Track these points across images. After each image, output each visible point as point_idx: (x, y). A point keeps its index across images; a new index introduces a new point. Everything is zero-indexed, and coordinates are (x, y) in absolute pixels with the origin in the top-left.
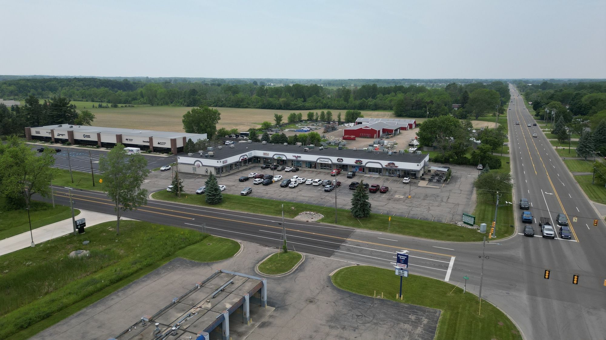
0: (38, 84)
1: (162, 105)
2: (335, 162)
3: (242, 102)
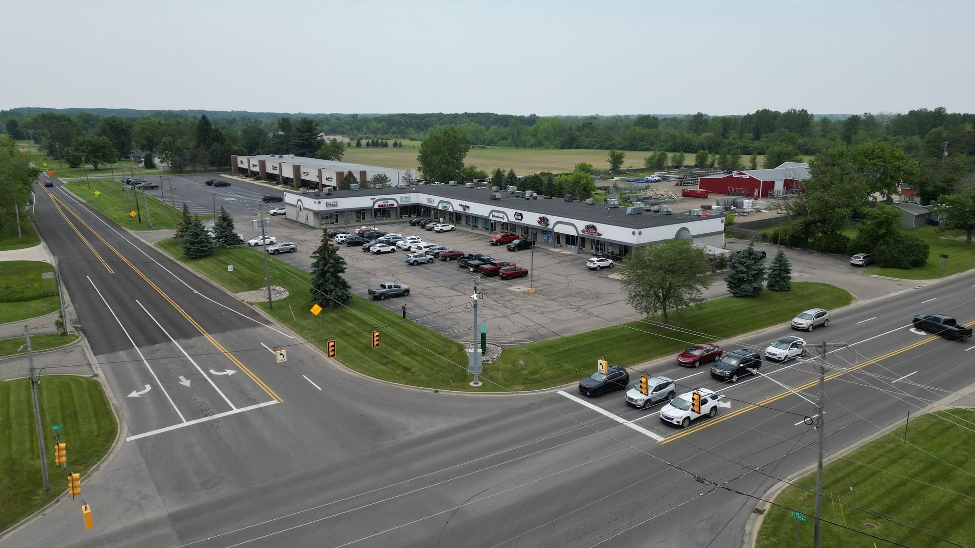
1: (532, 147)
2: (512, 219)
3: (642, 140)
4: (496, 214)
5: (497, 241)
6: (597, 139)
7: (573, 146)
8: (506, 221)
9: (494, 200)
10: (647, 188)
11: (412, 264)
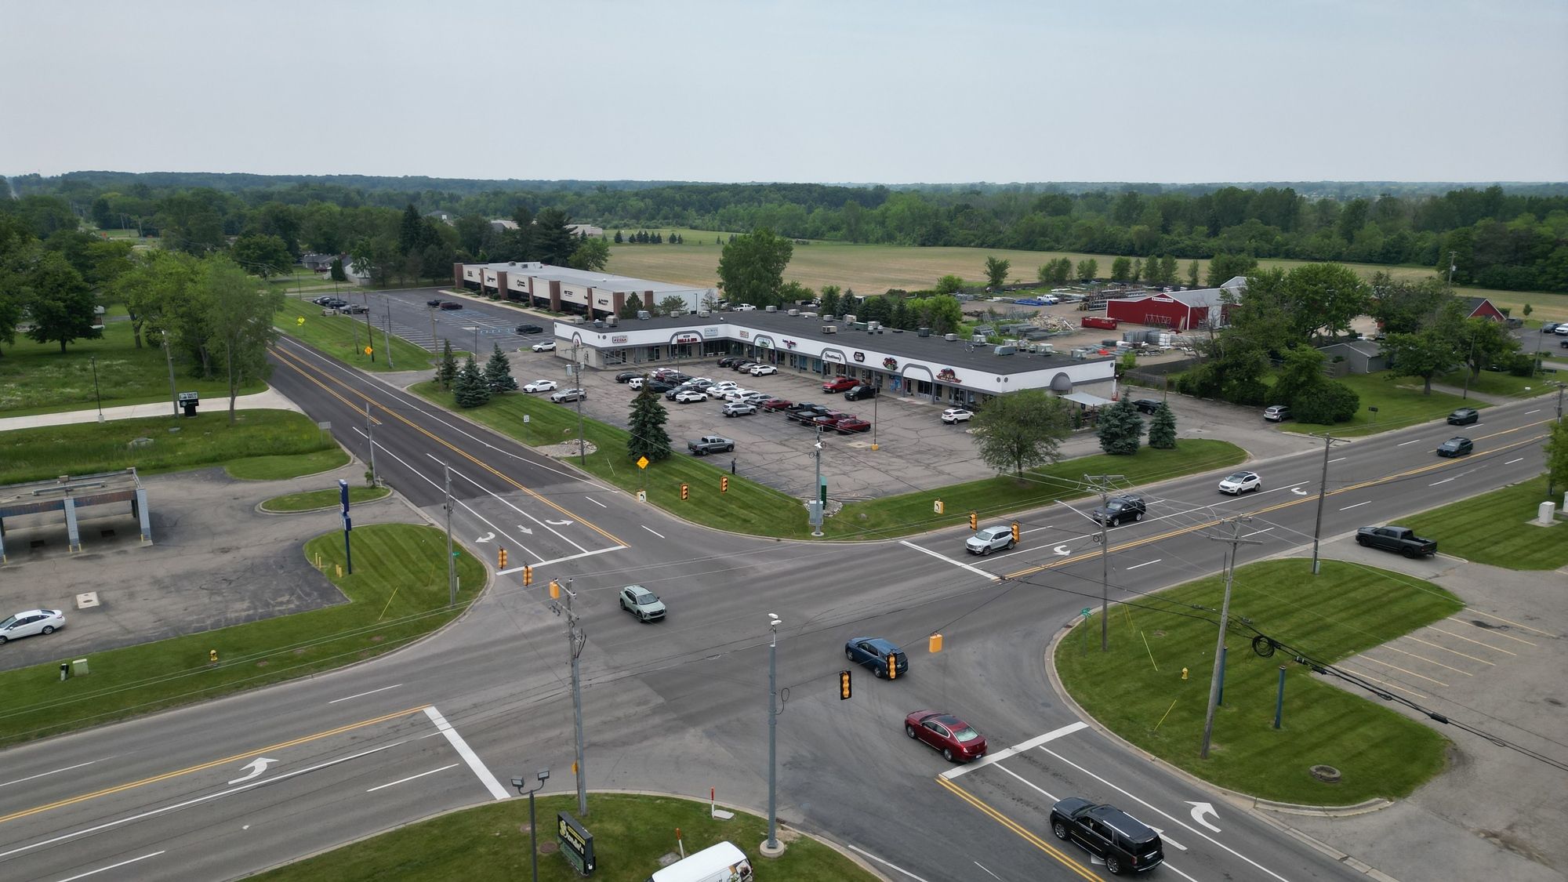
0: (695, 197)
1: (877, 242)
2: (851, 360)
3: (1043, 234)
4: (830, 353)
5: (832, 388)
6: (976, 232)
7: (940, 243)
8: (843, 362)
9: (827, 336)
10: (1035, 315)
11: (729, 416)
